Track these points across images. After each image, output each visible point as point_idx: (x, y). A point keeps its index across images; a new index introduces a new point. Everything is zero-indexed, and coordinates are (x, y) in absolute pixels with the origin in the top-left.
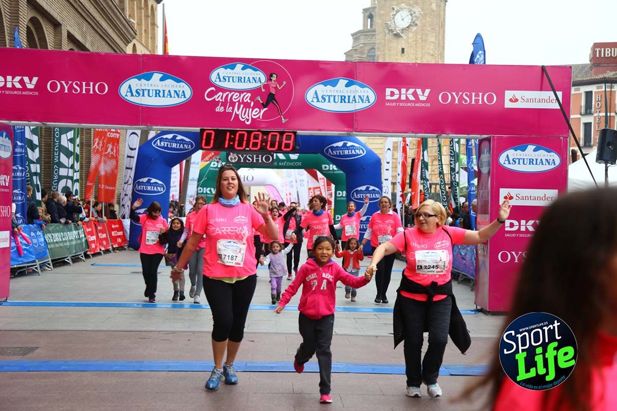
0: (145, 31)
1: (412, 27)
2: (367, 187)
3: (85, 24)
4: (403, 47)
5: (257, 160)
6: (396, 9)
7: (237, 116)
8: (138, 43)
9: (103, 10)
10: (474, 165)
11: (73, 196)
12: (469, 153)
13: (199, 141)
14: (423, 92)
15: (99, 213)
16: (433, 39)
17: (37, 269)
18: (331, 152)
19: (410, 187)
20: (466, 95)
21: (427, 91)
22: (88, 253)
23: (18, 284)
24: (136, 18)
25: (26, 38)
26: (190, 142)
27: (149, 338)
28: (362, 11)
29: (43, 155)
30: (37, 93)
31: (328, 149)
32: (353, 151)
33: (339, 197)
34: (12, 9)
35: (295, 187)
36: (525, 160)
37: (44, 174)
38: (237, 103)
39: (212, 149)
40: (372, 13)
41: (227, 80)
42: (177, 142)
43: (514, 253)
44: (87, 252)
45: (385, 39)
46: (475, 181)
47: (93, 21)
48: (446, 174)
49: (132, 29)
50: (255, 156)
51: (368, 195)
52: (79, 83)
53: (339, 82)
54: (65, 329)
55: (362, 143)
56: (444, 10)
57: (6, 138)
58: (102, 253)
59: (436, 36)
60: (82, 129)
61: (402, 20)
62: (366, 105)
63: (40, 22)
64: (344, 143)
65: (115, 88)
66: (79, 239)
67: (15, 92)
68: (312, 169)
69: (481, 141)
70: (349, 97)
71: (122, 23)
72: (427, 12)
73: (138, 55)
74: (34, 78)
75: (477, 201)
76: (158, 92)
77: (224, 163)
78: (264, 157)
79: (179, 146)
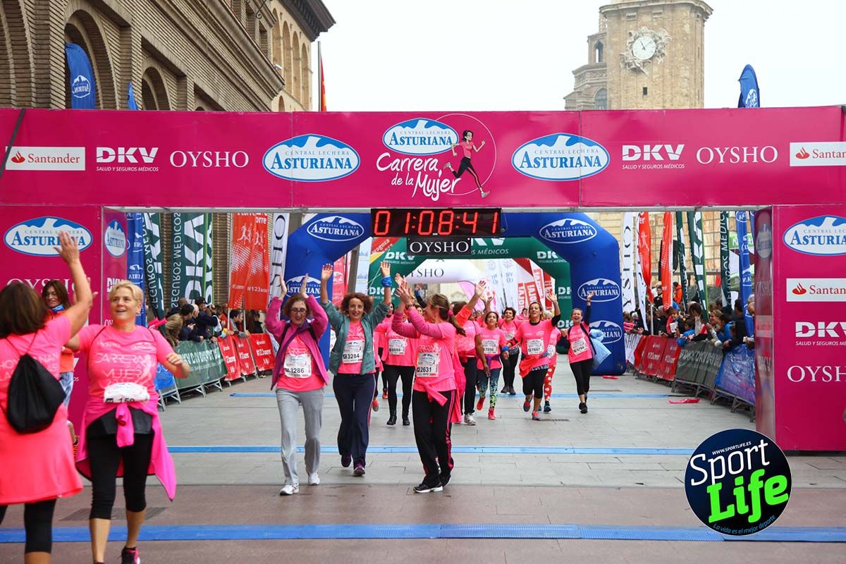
0: (295, 78)
1: (657, 58)
2: (600, 281)
3: (217, 77)
4: (645, 86)
5: (449, 249)
6: (634, 35)
7: (420, 190)
8: (286, 94)
9: (239, 52)
10: (750, 246)
11: (206, 303)
12: (742, 231)
13: (370, 226)
14: (675, 150)
15: (239, 325)
16: (687, 74)
17: (161, 403)
18: (549, 234)
19: (660, 280)
20: (735, 151)
21: (680, 147)
22: (226, 380)
24: (283, 63)
25: (141, 99)
26: (357, 226)
28: (587, 39)
29: (165, 250)
30: (156, 169)
31: (545, 229)
32: (579, 231)
33: (560, 295)
34: (124, 58)
35: (500, 283)
36: (822, 238)
37: (166, 274)
38: (420, 173)
39: (387, 236)
40: (602, 41)
41: (406, 143)
42: (340, 226)
43: (809, 368)
44: (224, 378)
45: (620, 77)
46: (751, 269)
49: (277, 76)
50: (445, 243)
51: (602, 293)
52: (211, 153)
53: (558, 139)
54: (200, 482)
55: (592, 221)
56: (702, 34)
57: (118, 229)
58: (245, 380)
59: (691, 69)
60: (215, 214)
61: (642, 49)
62: (595, 169)
63: (159, 74)
64: (566, 221)
65: (258, 159)
66: (214, 361)
67: (129, 169)
68: (523, 257)
69: (758, 214)
70: (572, 159)
71: (264, 70)
72: (678, 38)
73: (287, 113)
74: (153, 149)
75: (755, 297)
76: (314, 162)
77: (403, 253)
78: (458, 245)
79: (344, 231)
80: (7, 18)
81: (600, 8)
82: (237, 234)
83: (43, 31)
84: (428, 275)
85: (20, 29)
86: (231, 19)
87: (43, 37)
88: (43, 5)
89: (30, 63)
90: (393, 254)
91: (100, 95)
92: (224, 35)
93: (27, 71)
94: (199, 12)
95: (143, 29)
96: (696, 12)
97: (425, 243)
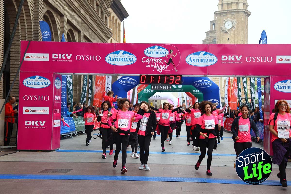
0: (116, 33)
1: (233, 28)
2: (213, 100)
3: (91, 31)
4: (229, 37)
5: (165, 88)
6: (225, 21)
7: (156, 69)
8: (113, 38)
9: (98, 24)
10: (262, 89)
13: (139, 80)
14: (239, 57)
16: (242, 34)
17: (71, 136)
18: (197, 84)
20: (258, 58)
21: (241, 57)
23: (63, 143)
24: (112, 28)
25: (67, 39)
26: (135, 81)
27: (118, 166)
28: (210, 22)
29: (74, 87)
30: (71, 61)
31: (195, 83)
32: (207, 84)
34: (62, 26)
36: (286, 87)
38: (156, 63)
39: (145, 84)
40: (215, 23)
41: (151, 53)
42: (129, 81)
45: (221, 34)
47: (94, 30)
48: (249, 94)
49: (110, 32)
50: (163, 86)
52: (89, 56)
53: (201, 53)
54: (83, 161)
55: (211, 80)
56: (247, 21)
57: (59, 80)
59: (244, 32)
61: (228, 25)
62: (213, 63)
63: (73, 32)
64: (203, 80)
65: (104, 58)
67: (63, 61)
68: (187, 91)
69: (265, 79)
70: (205, 60)
71: (106, 30)
72: (239, 22)
73: (113, 43)
74: (70, 54)
75: (264, 106)
76: (122, 59)
77: (149, 90)
78: (167, 87)
79: (130, 83)
80: (25, 12)
81: (215, 12)
82: (97, 82)
83: (36, 16)
84: (157, 97)
85: (29, 16)
86: (96, 14)
87: (36, 19)
88: (36, 8)
89: (32, 27)
90: (146, 90)
91: (54, 37)
92: (94, 19)
93: (31, 29)
94: (86, 11)
95: (68, 16)
96: (246, 14)
97: (157, 86)
